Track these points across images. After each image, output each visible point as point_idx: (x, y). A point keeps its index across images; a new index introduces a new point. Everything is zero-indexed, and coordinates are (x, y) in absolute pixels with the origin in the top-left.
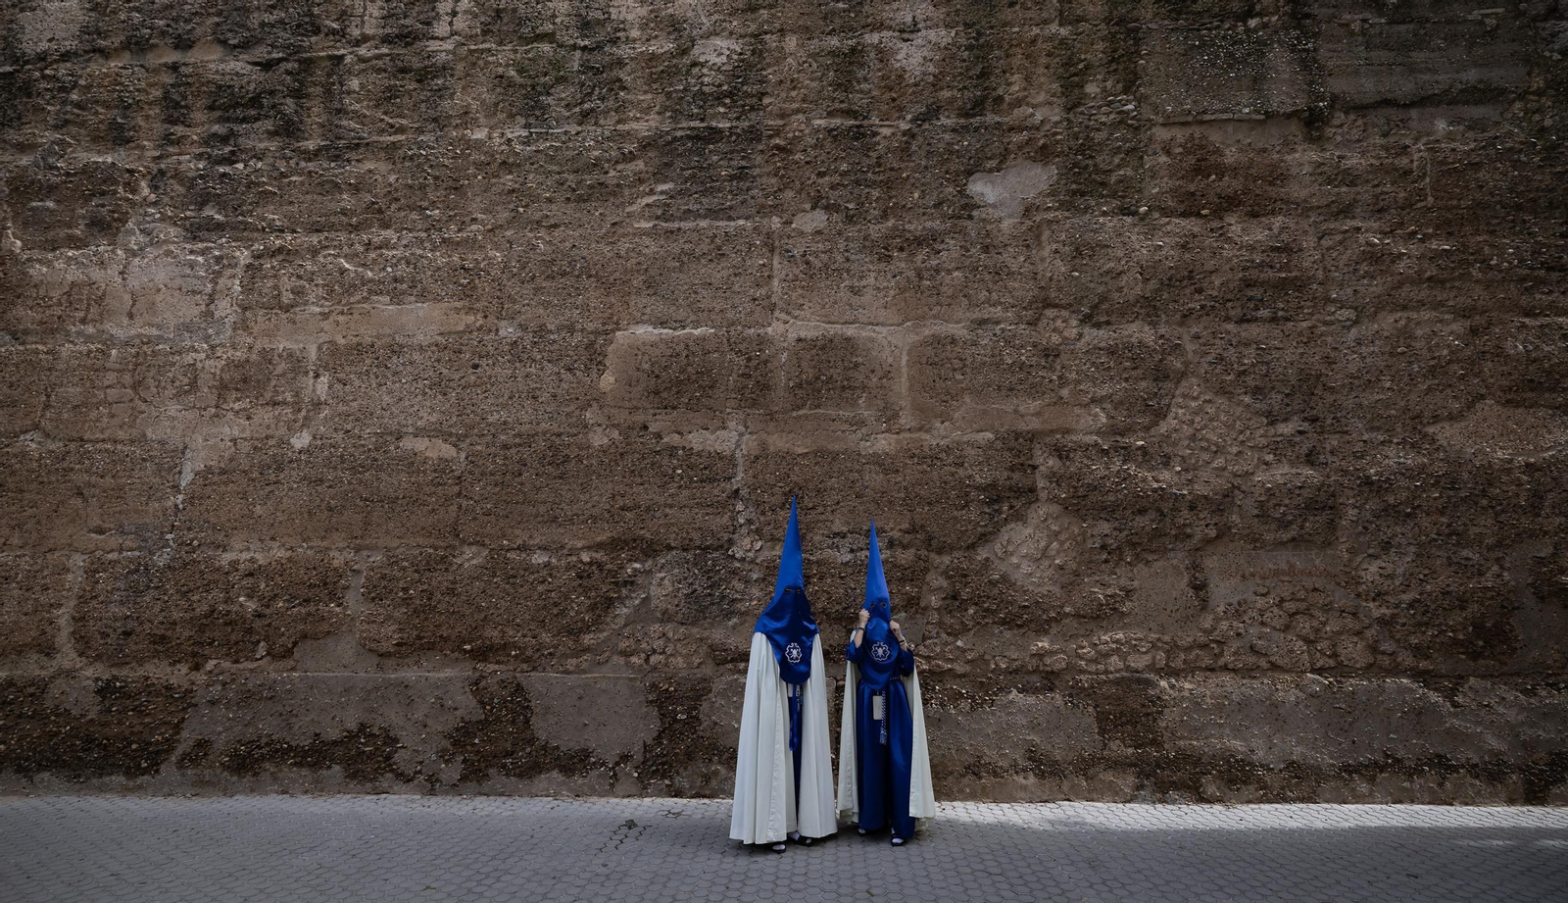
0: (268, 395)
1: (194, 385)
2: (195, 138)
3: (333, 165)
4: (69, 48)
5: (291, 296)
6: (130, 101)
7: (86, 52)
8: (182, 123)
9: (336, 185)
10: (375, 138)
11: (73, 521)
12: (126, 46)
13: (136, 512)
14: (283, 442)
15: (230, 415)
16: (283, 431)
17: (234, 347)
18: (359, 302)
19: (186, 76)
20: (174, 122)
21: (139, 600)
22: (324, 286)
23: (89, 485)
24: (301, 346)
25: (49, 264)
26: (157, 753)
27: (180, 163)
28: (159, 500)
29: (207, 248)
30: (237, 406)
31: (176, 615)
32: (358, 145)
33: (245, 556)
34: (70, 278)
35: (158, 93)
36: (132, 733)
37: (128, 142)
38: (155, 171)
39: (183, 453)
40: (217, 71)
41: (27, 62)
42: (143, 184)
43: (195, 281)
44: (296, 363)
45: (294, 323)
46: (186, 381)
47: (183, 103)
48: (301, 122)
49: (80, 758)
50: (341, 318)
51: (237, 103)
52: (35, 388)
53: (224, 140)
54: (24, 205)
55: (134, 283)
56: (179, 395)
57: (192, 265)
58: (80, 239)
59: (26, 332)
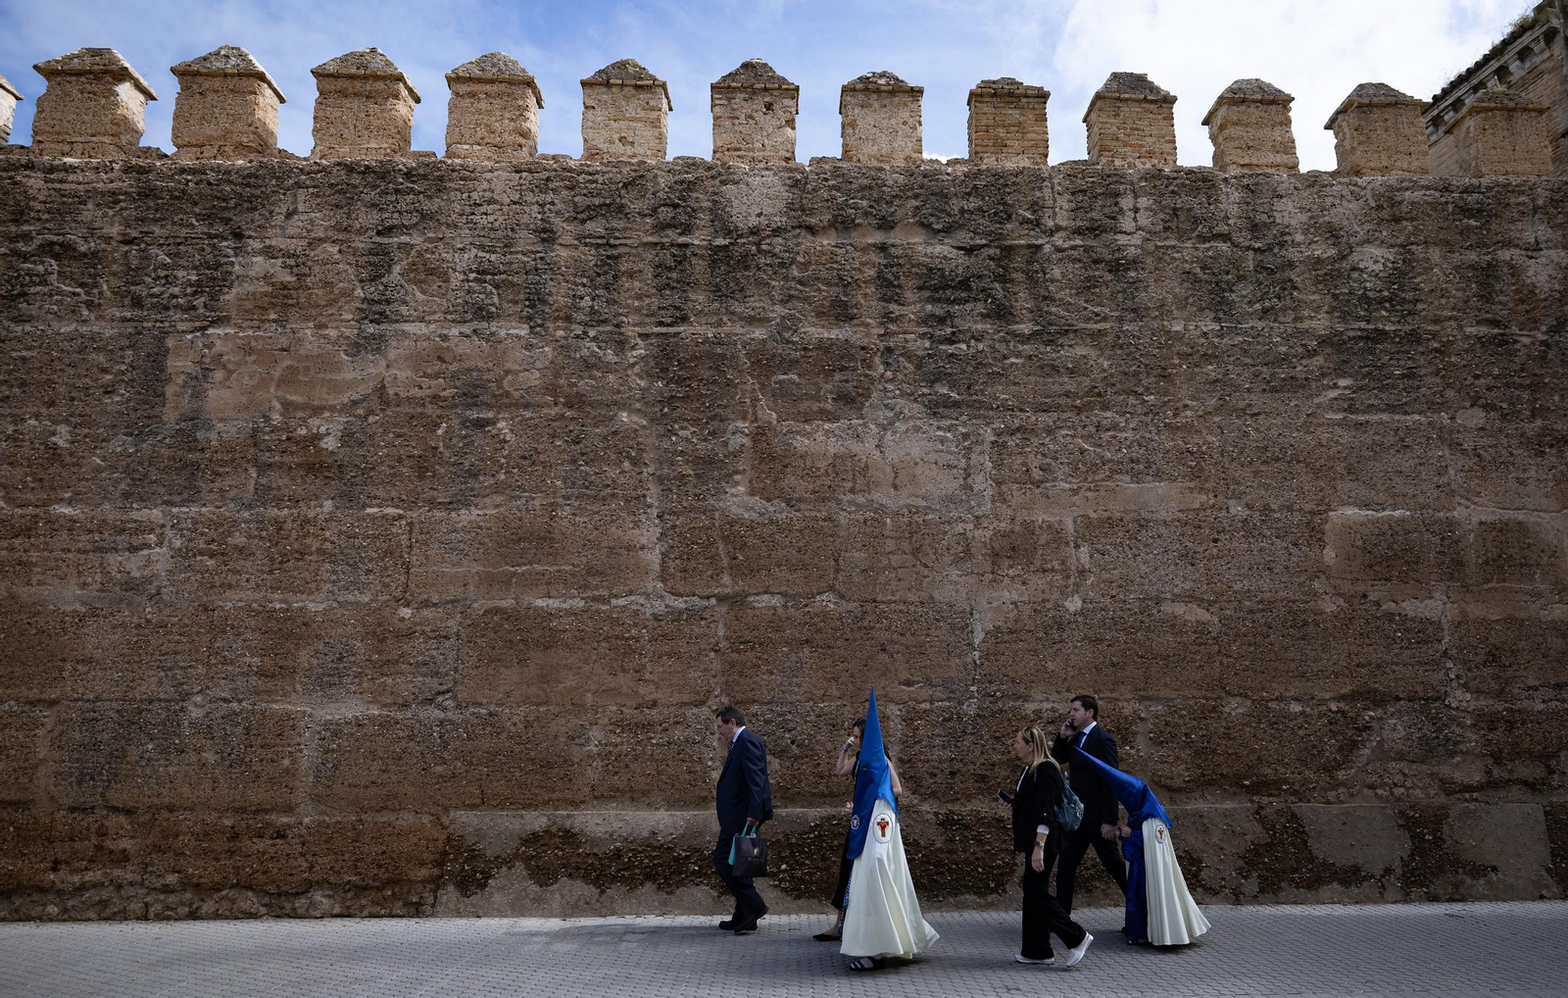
0: (1038, 563)
1: (967, 550)
2: (912, 317)
3: (1048, 349)
4: (779, 224)
5: (1041, 473)
6: (850, 280)
7: (793, 227)
8: (896, 301)
9: (1055, 368)
10: (1083, 325)
11: (883, 674)
12: (832, 224)
13: (940, 666)
14: (1057, 606)
15: (1007, 581)
16: (1056, 595)
17: (997, 517)
18: (1103, 480)
19: (897, 257)
20: (888, 300)
21: (959, 744)
22: (1068, 464)
23: (892, 642)
24: (1058, 518)
25: (807, 435)
26: (1002, 874)
27: (906, 341)
28: (959, 656)
29: (952, 425)
30: (1011, 572)
31: (996, 757)
32: (1067, 331)
33: (1046, 705)
34: (832, 450)
35: (872, 273)
36: (977, 859)
37: (852, 319)
38: (882, 348)
39: (972, 614)
40: (926, 255)
41: (740, 236)
42: (877, 360)
43: (949, 457)
44: (1057, 536)
45: (1048, 497)
46: (960, 549)
47: (896, 283)
48: (1011, 306)
49: (936, 881)
50: (1089, 494)
51: (948, 285)
52: (823, 553)
53: (941, 320)
54: (768, 378)
55: (892, 456)
56: (957, 561)
57: (942, 441)
58: (830, 412)
59: (800, 500)
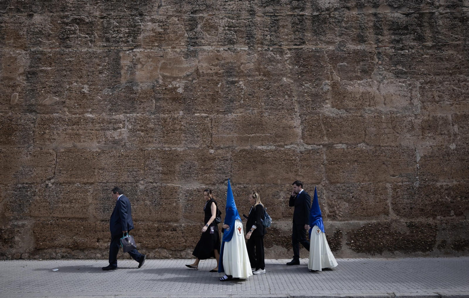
0: (439, 132)
1: (413, 127)
2: (387, 40)
3: (439, 51)
4: (337, 6)
5: (439, 98)
6: (364, 27)
7: (341, 8)
8: (381, 35)
9: (441, 59)
10: (451, 42)
11: (385, 172)
12: (356, 6)
13: (405, 169)
14: (447, 147)
15: (428, 138)
16: (446, 143)
17: (423, 115)
18: (462, 100)
19: (381, 18)
20: (377, 34)
21: (413, 198)
22: (449, 95)
23: (387, 161)
24: (446, 115)
25: (352, 85)
26: (431, 244)
27: (386, 49)
28: (412, 166)
29: (405, 81)
30: (429, 135)
31: (427, 202)
32: (445, 45)
33: (444, 184)
34: (361, 91)
35: (372, 24)
36: (422, 239)
37: (365, 41)
38: (376, 52)
39: (415, 150)
40: (391, 17)
41: (323, 11)
42: (375, 57)
43: (404, 93)
44: (446, 121)
45: (441, 107)
46: (410, 126)
47: (380, 28)
48: (424, 36)
49: (407, 247)
50: (457, 106)
51: (400, 28)
52: (360, 128)
53: (398, 41)
54: (336, 64)
55: (383, 92)
56: (409, 131)
57: (401, 87)
58: (359, 77)
59: (350, 109)
